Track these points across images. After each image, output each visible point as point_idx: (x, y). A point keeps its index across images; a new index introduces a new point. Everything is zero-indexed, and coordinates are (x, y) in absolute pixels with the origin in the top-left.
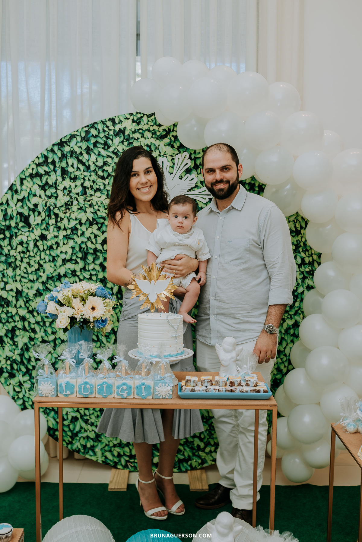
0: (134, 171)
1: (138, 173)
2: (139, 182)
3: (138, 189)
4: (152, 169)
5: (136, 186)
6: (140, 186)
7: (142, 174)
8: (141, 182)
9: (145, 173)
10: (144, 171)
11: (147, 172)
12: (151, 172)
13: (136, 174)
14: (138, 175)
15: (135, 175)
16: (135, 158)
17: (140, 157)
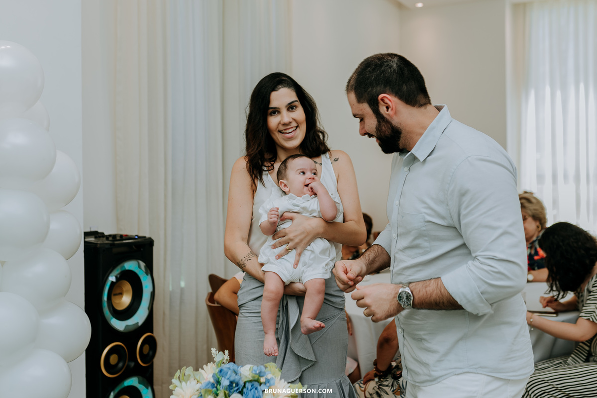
0: (272, 108)
1: (278, 110)
2: (279, 123)
3: (280, 132)
4: (298, 104)
5: (277, 128)
6: (281, 128)
7: (284, 111)
8: (282, 123)
9: (288, 110)
10: (286, 106)
11: (291, 107)
12: (296, 107)
13: (276, 111)
14: (279, 112)
15: (274, 113)
16: (274, 89)
17: (280, 88)
